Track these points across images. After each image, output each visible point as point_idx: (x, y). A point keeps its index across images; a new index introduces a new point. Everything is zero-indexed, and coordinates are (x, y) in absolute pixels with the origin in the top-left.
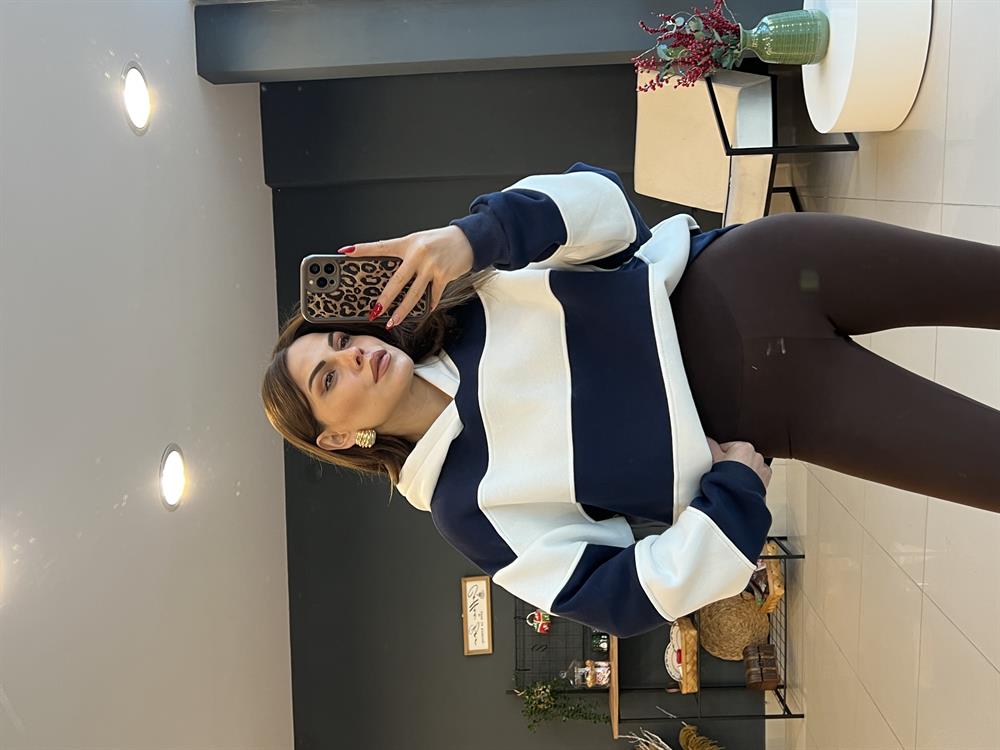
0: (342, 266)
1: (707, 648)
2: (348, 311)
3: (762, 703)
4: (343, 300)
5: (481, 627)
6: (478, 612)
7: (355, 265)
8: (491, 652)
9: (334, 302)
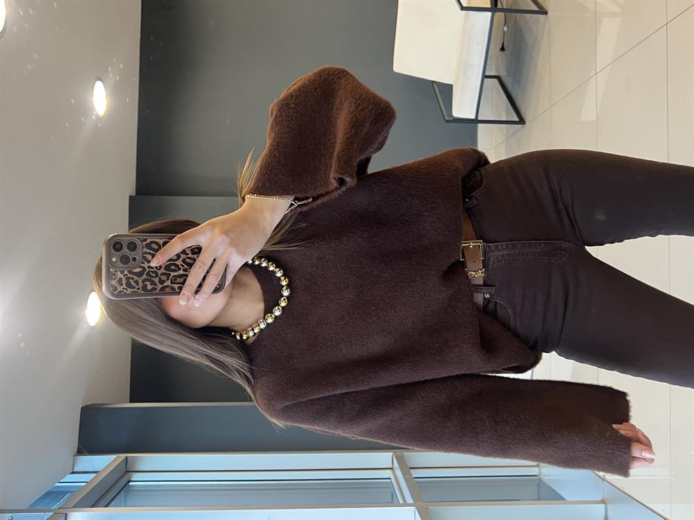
0: (145, 243)
2: (149, 287)
4: (144, 276)
7: (157, 243)
9: (136, 278)
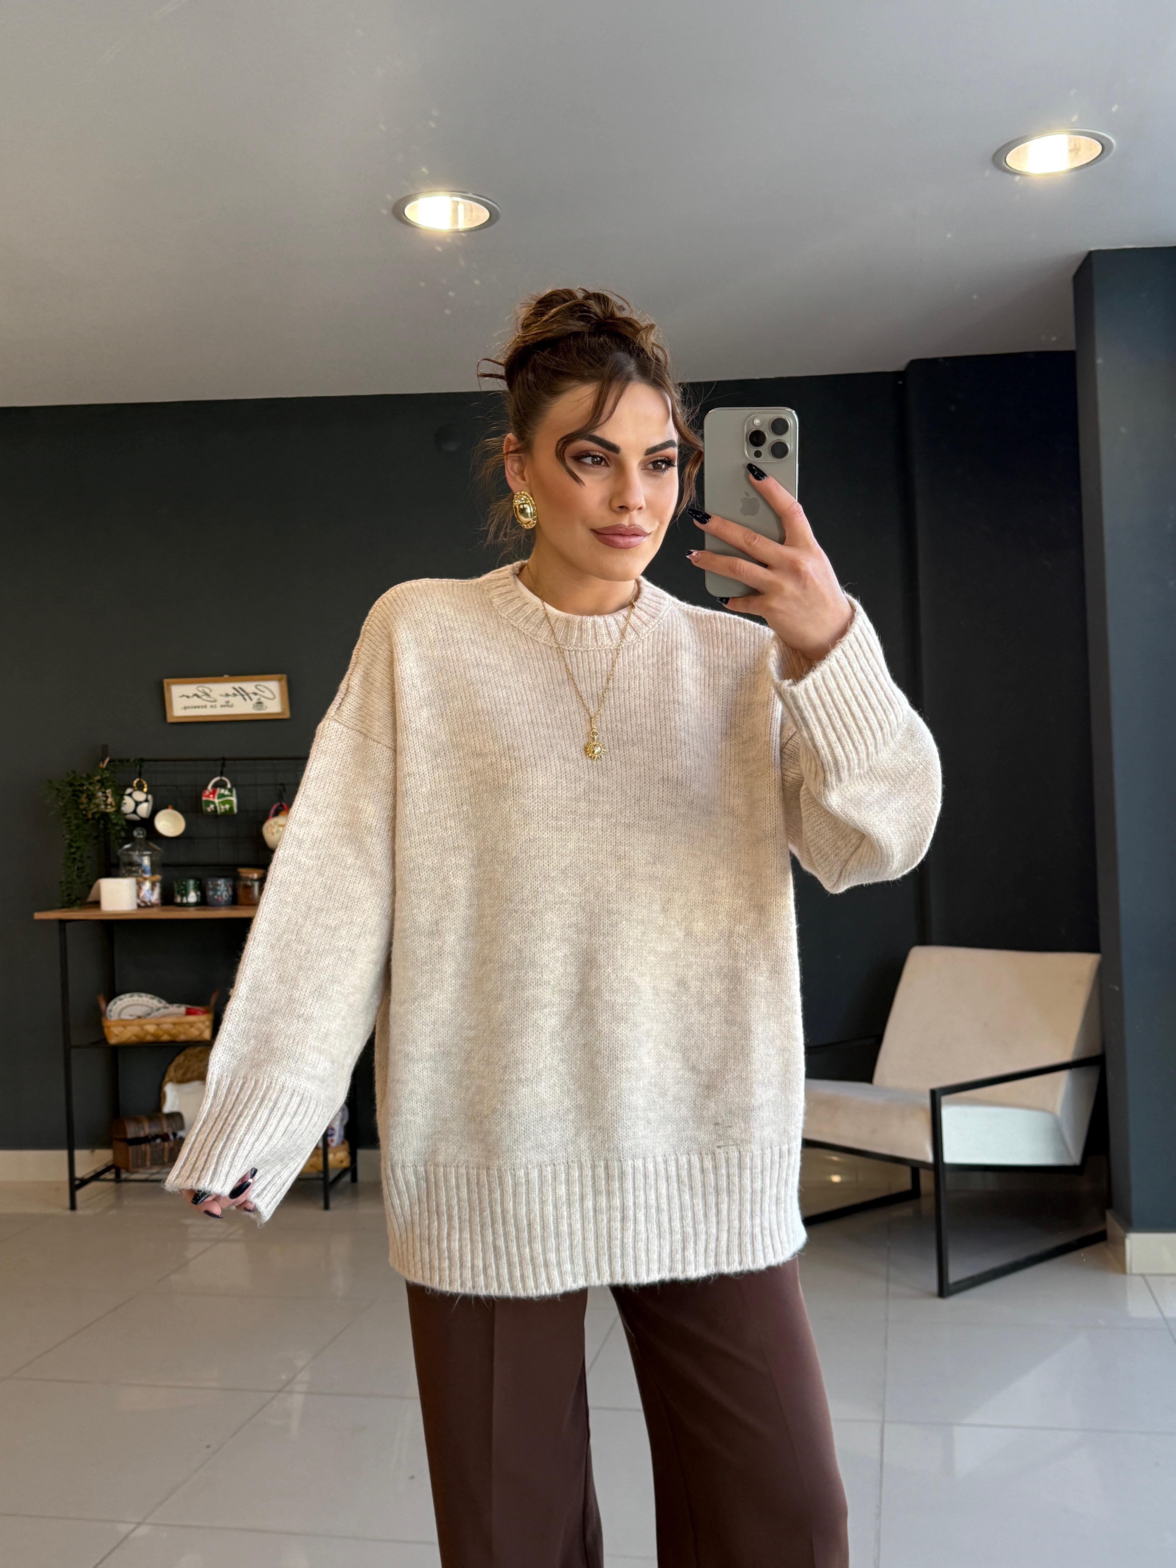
1: (180, 1059)
3: (93, 1144)
5: (209, 704)
6: (231, 699)
8: (170, 720)
